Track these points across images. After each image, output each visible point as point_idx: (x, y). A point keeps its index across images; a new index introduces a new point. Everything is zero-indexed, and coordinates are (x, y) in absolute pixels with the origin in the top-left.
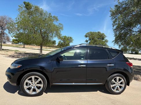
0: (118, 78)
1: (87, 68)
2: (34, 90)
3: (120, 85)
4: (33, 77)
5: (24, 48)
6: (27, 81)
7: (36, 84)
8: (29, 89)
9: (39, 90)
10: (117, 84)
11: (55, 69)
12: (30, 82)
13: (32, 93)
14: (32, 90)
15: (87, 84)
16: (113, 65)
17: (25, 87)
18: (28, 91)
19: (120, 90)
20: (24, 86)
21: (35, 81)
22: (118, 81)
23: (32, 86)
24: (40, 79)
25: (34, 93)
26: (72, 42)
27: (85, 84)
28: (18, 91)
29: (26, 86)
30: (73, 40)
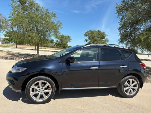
0: (131, 80)
1: (100, 70)
2: (42, 97)
3: (133, 88)
4: (40, 82)
5: (16, 48)
6: (33, 86)
7: (43, 89)
8: (36, 96)
9: (47, 96)
10: (130, 87)
11: (64, 72)
12: (36, 87)
13: (40, 101)
14: (39, 97)
15: (99, 88)
16: (127, 66)
17: (32, 94)
18: (34, 98)
19: (133, 93)
20: (30, 93)
21: (42, 87)
22: (131, 84)
23: (39, 92)
24: (48, 84)
25: (41, 100)
26: (70, 41)
27: (97, 88)
28: (21, 98)
29: (32, 92)
30: (71, 39)
